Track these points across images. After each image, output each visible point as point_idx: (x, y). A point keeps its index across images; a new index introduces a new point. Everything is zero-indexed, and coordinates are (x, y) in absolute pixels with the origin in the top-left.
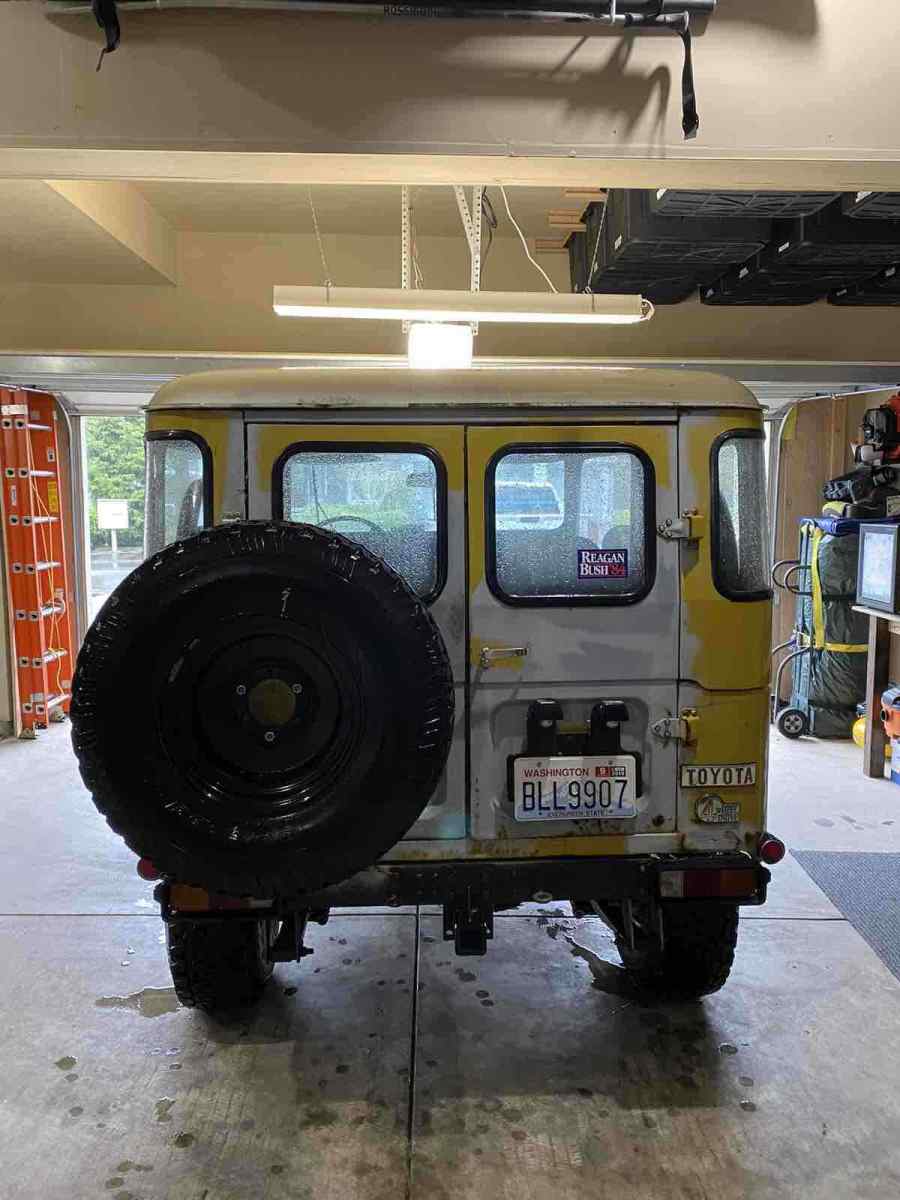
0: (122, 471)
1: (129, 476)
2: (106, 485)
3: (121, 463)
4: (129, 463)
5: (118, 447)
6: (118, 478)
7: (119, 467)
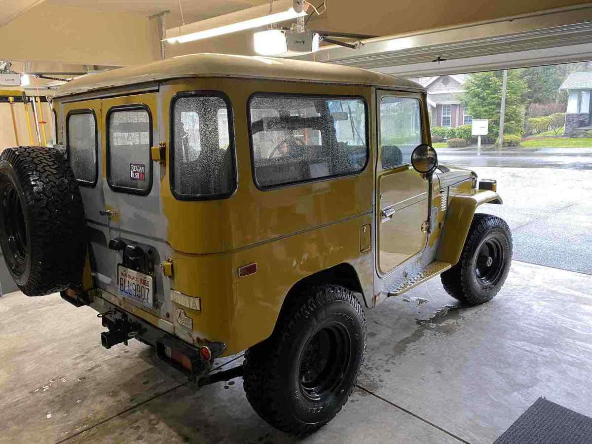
0: (490, 104)
1: (493, 107)
2: (480, 112)
3: (489, 100)
4: (494, 100)
5: (489, 91)
6: (487, 108)
7: (488, 102)
